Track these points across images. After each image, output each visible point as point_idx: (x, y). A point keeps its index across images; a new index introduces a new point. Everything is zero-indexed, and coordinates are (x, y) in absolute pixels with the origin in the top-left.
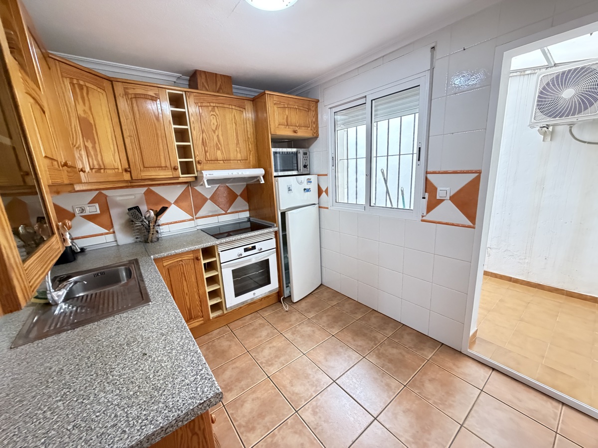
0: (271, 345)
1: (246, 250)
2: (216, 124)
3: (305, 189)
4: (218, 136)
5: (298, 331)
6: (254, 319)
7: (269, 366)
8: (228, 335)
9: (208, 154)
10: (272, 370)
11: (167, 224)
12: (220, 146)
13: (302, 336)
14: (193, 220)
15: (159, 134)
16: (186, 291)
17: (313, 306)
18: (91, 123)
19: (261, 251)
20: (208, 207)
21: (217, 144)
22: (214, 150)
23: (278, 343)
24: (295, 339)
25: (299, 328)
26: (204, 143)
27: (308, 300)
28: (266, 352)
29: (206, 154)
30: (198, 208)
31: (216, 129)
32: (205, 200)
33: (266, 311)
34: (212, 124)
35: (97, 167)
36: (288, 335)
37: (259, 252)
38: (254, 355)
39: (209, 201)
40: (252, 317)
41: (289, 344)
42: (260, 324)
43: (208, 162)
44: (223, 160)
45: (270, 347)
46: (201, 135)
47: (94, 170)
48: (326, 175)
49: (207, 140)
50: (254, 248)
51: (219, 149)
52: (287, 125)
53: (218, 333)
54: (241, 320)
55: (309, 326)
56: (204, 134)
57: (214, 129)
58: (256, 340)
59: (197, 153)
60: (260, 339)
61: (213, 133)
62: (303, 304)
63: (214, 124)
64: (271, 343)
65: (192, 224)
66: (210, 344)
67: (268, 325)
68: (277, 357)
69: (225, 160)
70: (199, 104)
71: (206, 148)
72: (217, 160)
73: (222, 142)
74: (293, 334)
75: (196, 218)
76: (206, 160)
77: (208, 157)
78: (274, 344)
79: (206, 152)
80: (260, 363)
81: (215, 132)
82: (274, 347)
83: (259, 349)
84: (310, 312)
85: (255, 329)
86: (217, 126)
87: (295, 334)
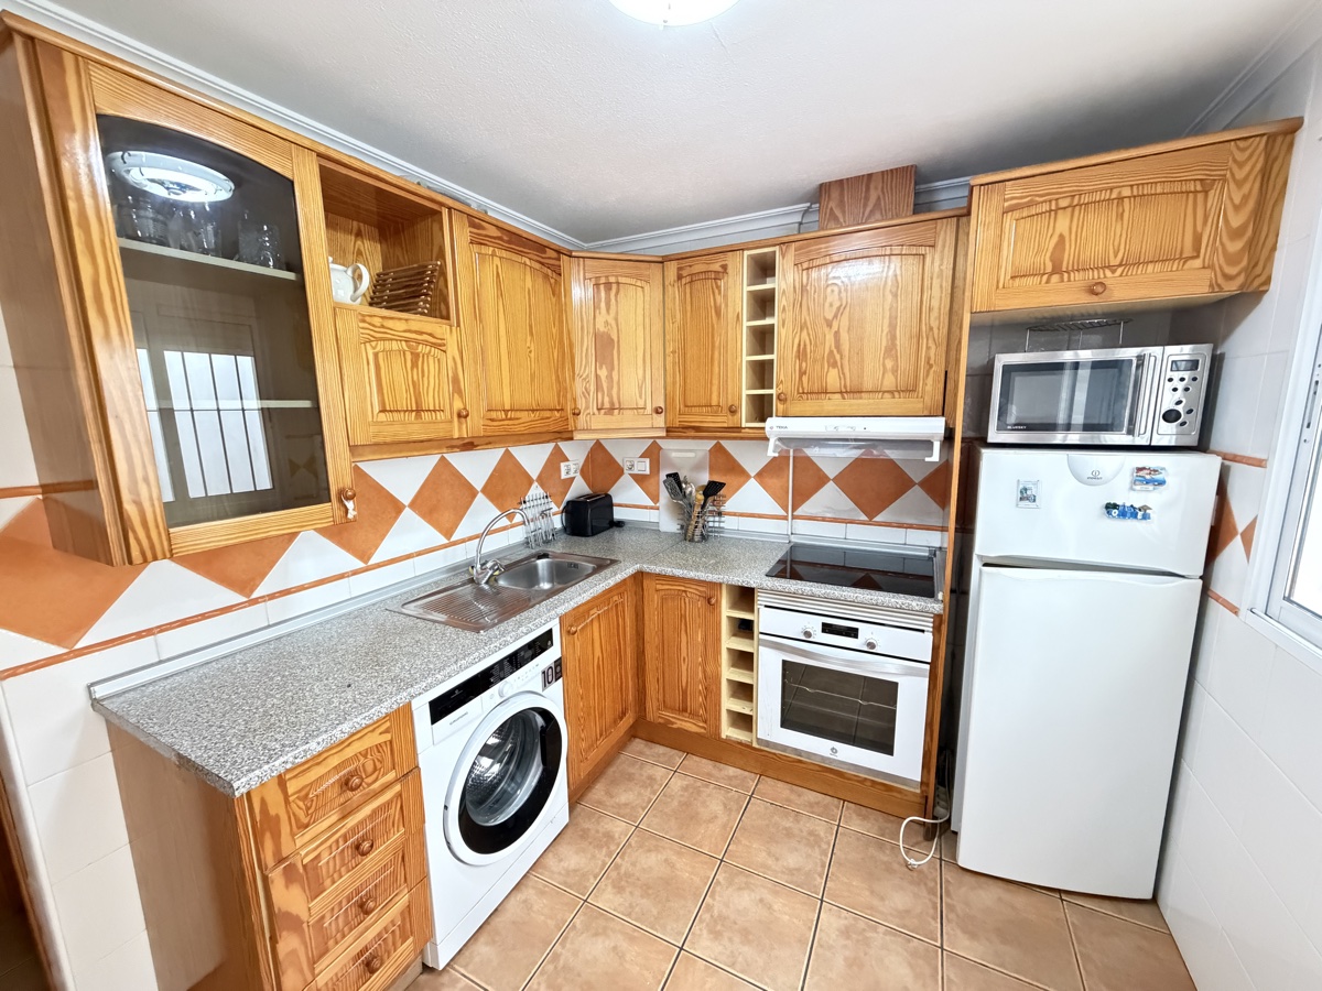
0: (769, 897)
1: (827, 628)
2: (837, 304)
3: (1110, 507)
4: (837, 334)
5: (866, 942)
6: (816, 810)
7: (711, 932)
8: (737, 795)
9: (805, 379)
10: (704, 946)
11: (734, 514)
12: (838, 357)
13: (853, 963)
14: (785, 518)
15: (717, 344)
16: (684, 654)
17: (1008, 932)
18: (613, 340)
19: (870, 649)
20: (829, 498)
21: (831, 352)
22: (822, 367)
23: (789, 913)
24: (830, 947)
25: (878, 937)
26: (801, 354)
27: (1021, 900)
28: (745, 900)
29: (800, 378)
30: (801, 496)
31: (835, 316)
32: (822, 480)
33: (865, 818)
34: (827, 305)
35: (607, 405)
36: (831, 921)
37: (866, 649)
38: (721, 880)
39: (831, 484)
40: (818, 803)
41: (802, 941)
42: (811, 833)
43: (805, 396)
44: (841, 392)
45: (761, 900)
46: (798, 335)
47: (603, 411)
48: (1260, 463)
49: (808, 347)
50: (853, 633)
51: (834, 365)
52: (1057, 270)
53: (730, 778)
54: (792, 791)
55: (911, 966)
56: (805, 332)
57: (830, 317)
58: (762, 857)
59: (783, 377)
60: (770, 862)
61: (825, 325)
62: (988, 896)
63: (831, 305)
64: (776, 893)
65: (782, 527)
66: (699, 784)
67: (824, 853)
68: (746, 935)
69: (846, 392)
70: (805, 265)
71: (804, 365)
72: (826, 393)
73: (845, 347)
74: (846, 933)
75: (794, 517)
76: (798, 393)
77: (805, 385)
78: (778, 904)
79: (802, 374)
80: (708, 905)
81: (830, 325)
82: (770, 908)
83: (741, 880)
84: (973, 936)
85: (789, 834)
86: (839, 309)
87: (848, 937)
